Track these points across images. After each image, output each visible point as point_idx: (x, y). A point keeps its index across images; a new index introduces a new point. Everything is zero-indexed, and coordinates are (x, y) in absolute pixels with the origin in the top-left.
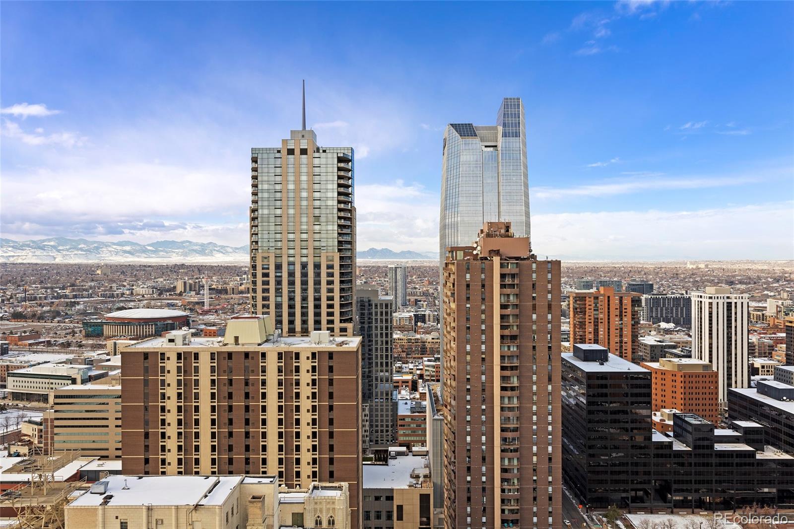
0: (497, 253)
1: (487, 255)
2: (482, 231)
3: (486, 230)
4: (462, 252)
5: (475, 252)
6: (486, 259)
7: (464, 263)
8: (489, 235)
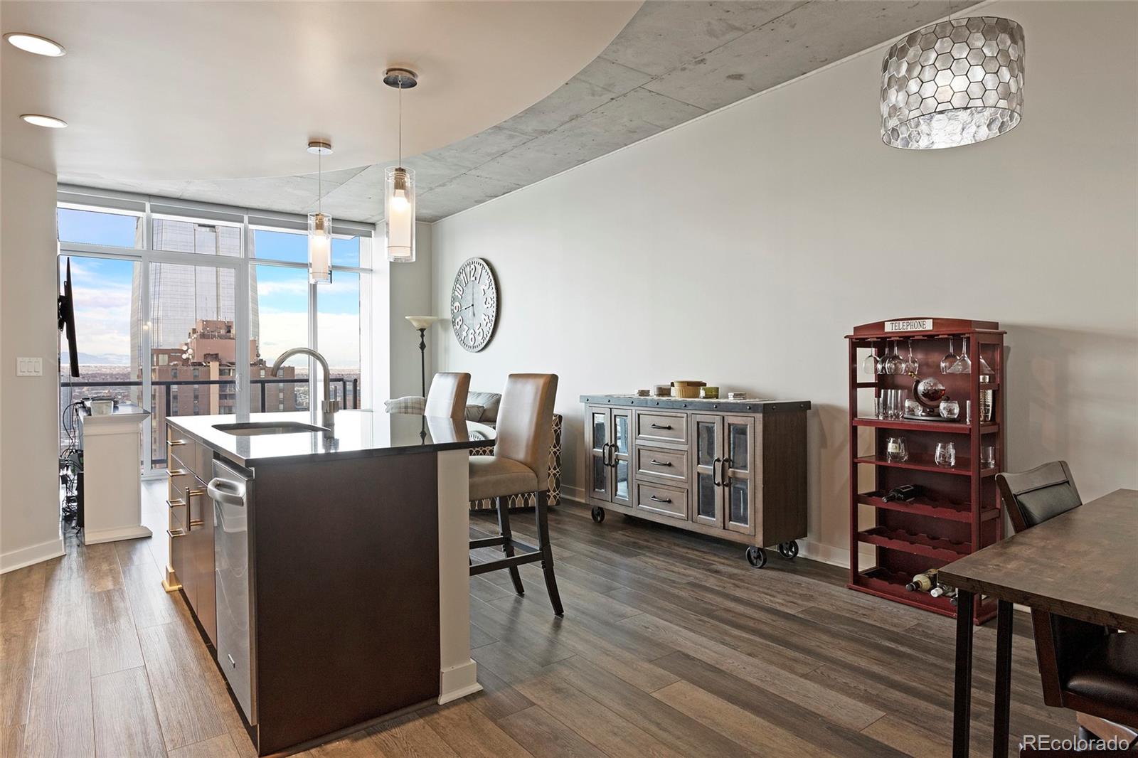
0: (216, 357)
1: (201, 360)
2: (194, 331)
3: (200, 329)
4: (166, 357)
5: (184, 356)
6: (200, 364)
7: (170, 369)
8: (203, 336)
